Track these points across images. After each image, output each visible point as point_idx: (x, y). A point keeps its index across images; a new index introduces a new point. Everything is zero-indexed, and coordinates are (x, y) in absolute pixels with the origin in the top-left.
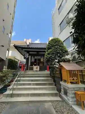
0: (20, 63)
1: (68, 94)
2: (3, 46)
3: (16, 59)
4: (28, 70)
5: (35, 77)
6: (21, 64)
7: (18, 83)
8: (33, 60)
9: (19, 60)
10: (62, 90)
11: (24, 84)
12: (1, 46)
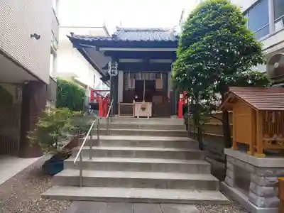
0: (92, 95)
1: (252, 185)
2: (38, 37)
3: (77, 81)
4: (117, 114)
5: (141, 133)
6: (95, 95)
7: (94, 148)
8: (131, 85)
9: (86, 87)
10: (230, 173)
11: (110, 153)
12: (32, 36)
